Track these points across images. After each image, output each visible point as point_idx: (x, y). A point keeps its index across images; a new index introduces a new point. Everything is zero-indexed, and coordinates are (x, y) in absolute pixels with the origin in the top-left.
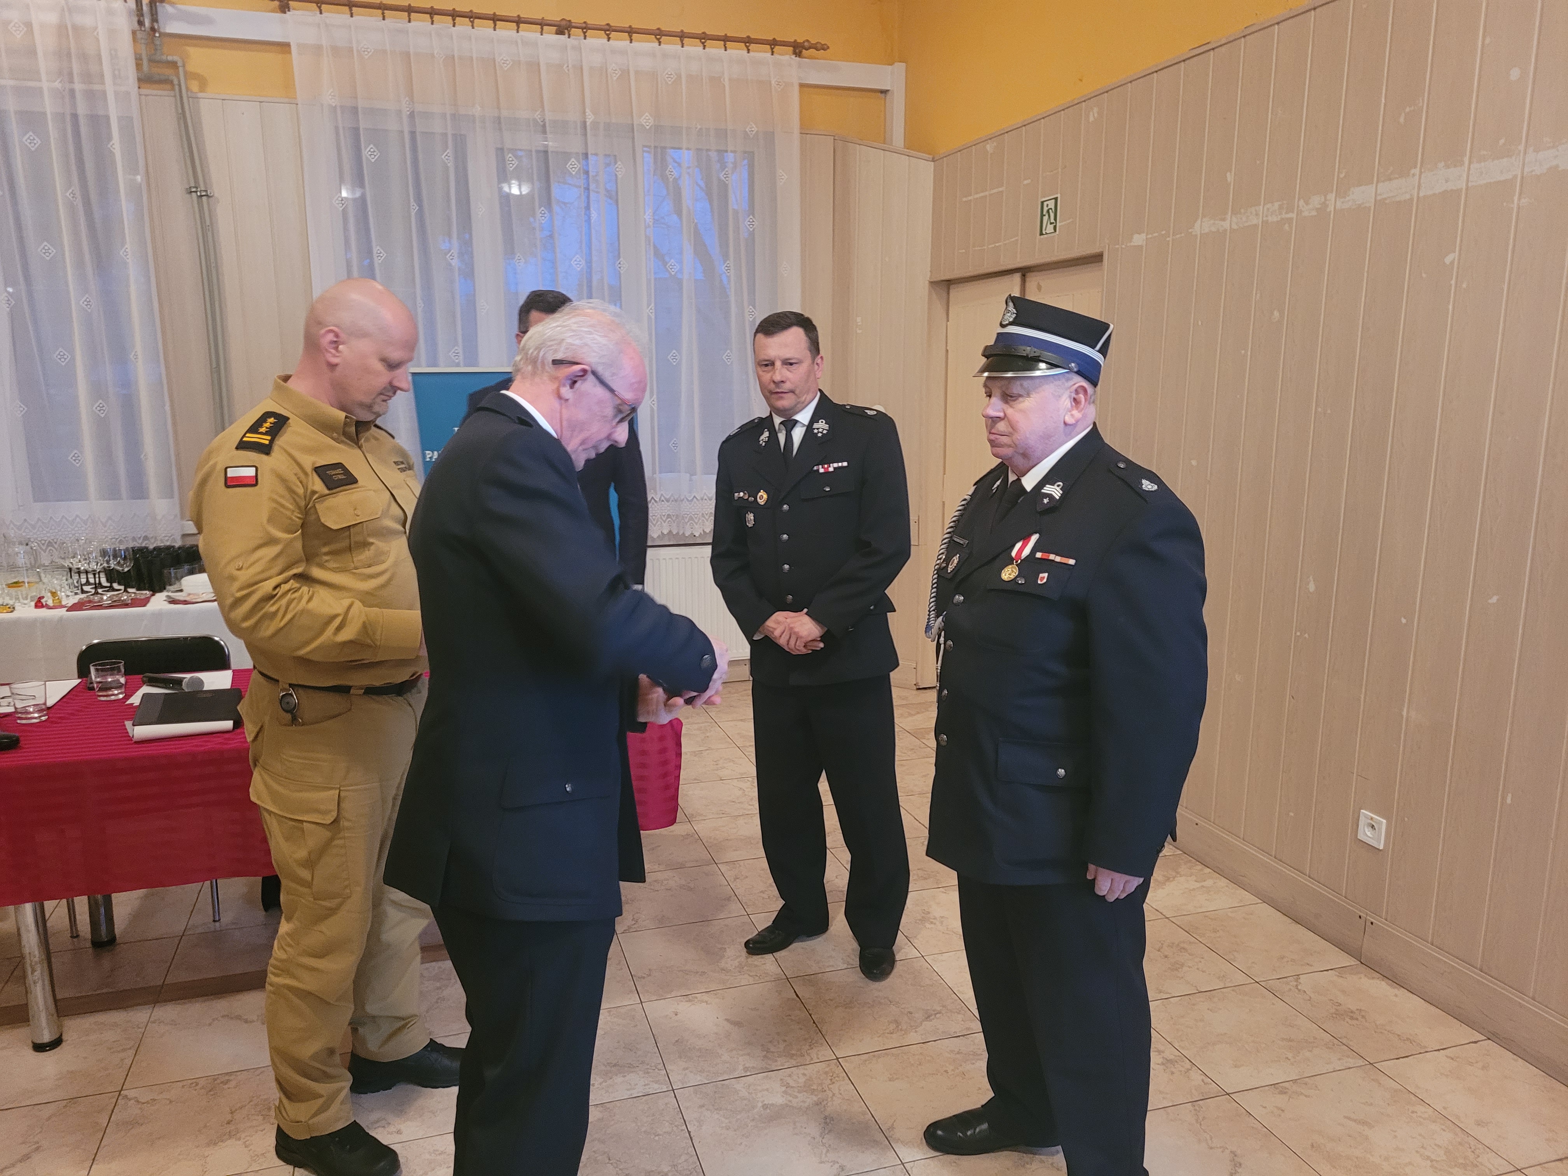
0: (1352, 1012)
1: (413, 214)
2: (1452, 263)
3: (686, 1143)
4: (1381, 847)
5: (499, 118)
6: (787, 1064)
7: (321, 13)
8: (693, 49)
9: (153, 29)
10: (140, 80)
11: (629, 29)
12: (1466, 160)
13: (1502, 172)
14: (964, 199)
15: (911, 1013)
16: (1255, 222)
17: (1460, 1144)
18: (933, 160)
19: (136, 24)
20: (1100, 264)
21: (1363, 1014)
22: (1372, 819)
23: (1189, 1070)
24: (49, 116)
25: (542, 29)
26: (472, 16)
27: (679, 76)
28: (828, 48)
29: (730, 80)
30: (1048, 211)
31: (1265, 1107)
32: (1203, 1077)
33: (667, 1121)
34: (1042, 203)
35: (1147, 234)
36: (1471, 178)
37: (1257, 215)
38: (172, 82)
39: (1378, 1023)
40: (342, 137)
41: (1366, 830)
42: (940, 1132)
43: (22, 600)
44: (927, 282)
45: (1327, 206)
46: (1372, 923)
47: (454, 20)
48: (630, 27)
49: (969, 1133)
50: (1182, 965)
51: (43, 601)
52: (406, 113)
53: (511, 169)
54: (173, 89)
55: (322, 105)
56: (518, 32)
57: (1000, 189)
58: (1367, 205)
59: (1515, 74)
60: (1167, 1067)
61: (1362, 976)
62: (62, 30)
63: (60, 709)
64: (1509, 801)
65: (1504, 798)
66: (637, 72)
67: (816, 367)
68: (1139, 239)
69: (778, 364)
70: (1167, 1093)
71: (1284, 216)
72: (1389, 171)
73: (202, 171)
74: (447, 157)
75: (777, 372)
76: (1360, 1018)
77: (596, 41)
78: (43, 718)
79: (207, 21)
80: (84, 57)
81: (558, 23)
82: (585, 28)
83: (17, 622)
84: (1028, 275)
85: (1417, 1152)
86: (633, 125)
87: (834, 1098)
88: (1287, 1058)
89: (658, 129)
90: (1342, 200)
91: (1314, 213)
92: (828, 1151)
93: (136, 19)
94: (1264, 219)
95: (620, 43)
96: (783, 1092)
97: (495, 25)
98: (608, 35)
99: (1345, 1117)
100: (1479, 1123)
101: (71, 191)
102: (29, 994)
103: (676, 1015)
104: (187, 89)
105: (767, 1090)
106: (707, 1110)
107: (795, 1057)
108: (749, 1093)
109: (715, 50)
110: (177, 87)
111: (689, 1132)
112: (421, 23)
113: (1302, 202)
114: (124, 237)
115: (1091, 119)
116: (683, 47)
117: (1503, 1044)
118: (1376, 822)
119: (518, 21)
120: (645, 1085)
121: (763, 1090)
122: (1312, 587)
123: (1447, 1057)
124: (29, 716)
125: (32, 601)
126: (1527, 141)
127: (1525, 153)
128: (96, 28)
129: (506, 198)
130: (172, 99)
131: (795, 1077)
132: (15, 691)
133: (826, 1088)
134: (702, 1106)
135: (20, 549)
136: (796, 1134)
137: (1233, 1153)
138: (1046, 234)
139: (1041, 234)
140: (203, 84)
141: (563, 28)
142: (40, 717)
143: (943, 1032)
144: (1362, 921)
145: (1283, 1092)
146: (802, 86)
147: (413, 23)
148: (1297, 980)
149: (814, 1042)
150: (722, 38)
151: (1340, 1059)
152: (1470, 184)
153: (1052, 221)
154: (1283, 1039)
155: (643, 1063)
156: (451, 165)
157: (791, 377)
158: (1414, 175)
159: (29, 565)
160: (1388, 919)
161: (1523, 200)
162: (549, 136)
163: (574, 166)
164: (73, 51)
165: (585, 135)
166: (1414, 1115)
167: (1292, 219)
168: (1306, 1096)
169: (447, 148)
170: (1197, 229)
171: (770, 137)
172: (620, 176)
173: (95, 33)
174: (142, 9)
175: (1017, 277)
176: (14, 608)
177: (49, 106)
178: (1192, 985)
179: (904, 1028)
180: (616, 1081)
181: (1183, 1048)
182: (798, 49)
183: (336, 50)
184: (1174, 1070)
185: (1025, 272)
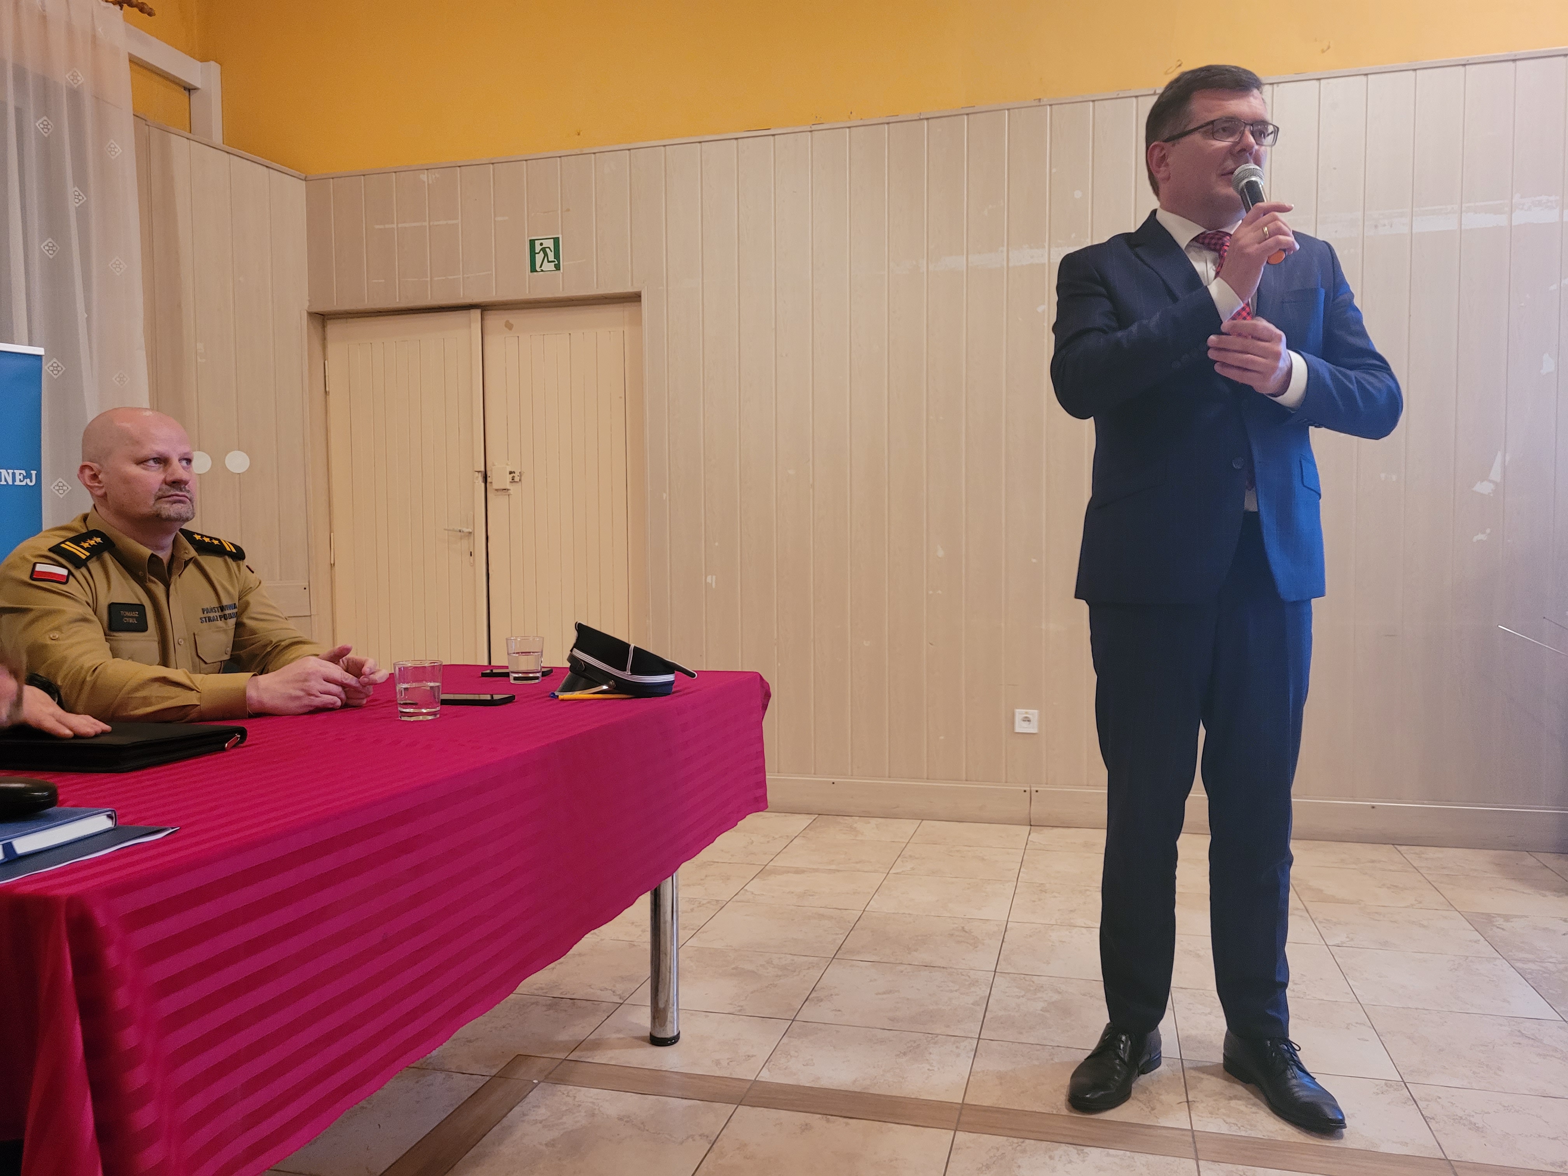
2: (1044, 311)
12: (1046, 245)
14: (378, 227)
18: (304, 179)
20: (635, 304)
22: (1026, 713)
28: (154, 14)
30: (543, 250)
34: (532, 243)
35: (703, 279)
36: (1051, 257)
44: (305, 314)
45: (919, 268)
46: (1037, 791)
57: (450, 222)
58: (960, 269)
59: (1078, 194)
68: (691, 283)
72: (978, 248)
84: (495, 311)
90: (934, 264)
91: (907, 272)
94: (853, 274)
115: (607, 171)
138: (542, 271)
139: (529, 272)
153: (552, 259)
158: (1002, 252)
175: (476, 314)
185: (484, 308)
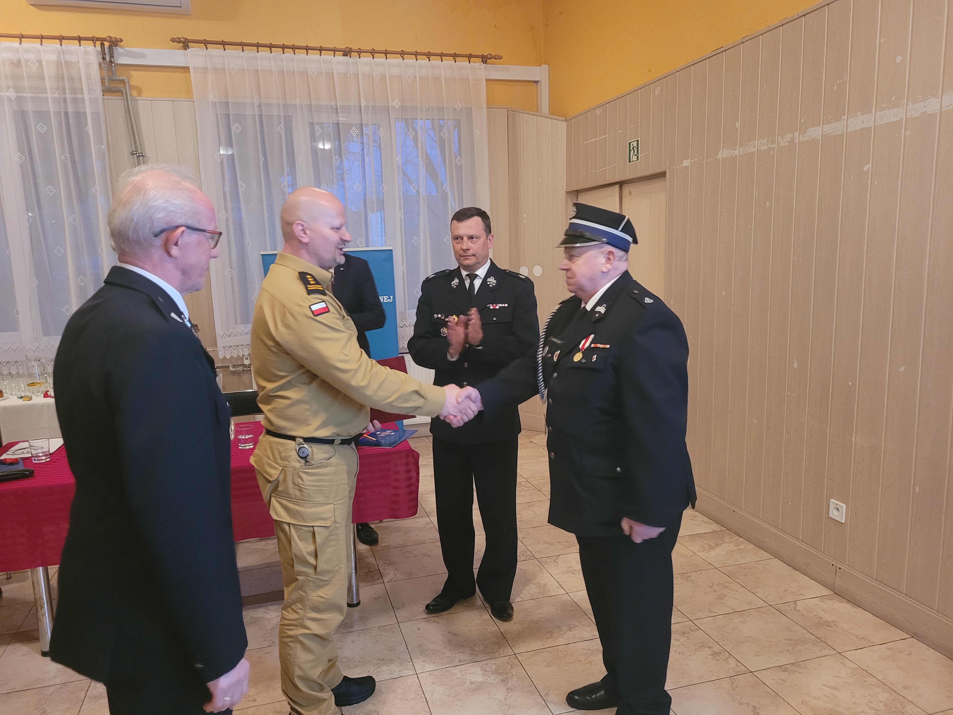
0: (828, 622)
1: (261, 162)
2: (868, 170)
3: (424, 705)
4: (843, 522)
5: (311, 105)
6: (486, 657)
7: (207, 49)
8: (423, 61)
9: (111, 62)
10: (103, 91)
11: (385, 52)
12: (873, 110)
13: (894, 116)
14: (584, 143)
15: (560, 627)
16: (753, 150)
17: (893, 700)
18: (566, 121)
19: (101, 59)
20: (664, 178)
21: (835, 623)
22: (837, 504)
23: (727, 658)
24: (52, 113)
25: (335, 53)
26: (294, 48)
27: (415, 77)
28: (502, 58)
29: (445, 78)
30: (633, 148)
31: (774, 680)
32: (736, 662)
33: (413, 692)
34: (630, 143)
35: (691, 160)
36: (876, 121)
37: (754, 146)
38: (122, 92)
39: (844, 629)
40: (220, 120)
41: (834, 512)
42: (576, 697)
43: (36, 394)
44: (564, 193)
45: (794, 140)
46: (840, 568)
47: (283, 50)
48: (386, 50)
49: (593, 697)
50: (725, 596)
51: (48, 393)
52: (256, 104)
53: (318, 134)
54: (123, 96)
55: (208, 101)
56: (320, 56)
57: (605, 136)
58: (818, 138)
59: (899, 59)
60: (714, 656)
61: (835, 601)
62: (59, 64)
63: (57, 455)
64: (917, 490)
65: (914, 489)
66: (390, 76)
67: (489, 241)
68: (686, 163)
69: (465, 239)
70: (714, 672)
71: (770, 146)
72: (830, 118)
73: (140, 141)
74: (281, 129)
75: (465, 243)
76: (833, 626)
77: (366, 59)
78: (48, 460)
79: (143, 56)
80: (71, 79)
81: (344, 50)
82: (360, 52)
83: (33, 406)
84: (623, 186)
85: (867, 705)
86: (388, 106)
87: (513, 677)
88: (788, 650)
89: (403, 108)
90: (803, 136)
91: (787, 144)
92: (509, 708)
93: (101, 56)
94: (759, 148)
95: (380, 59)
96: (482, 674)
97: (307, 52)
98: (373, 55)
99: (823, 685)
100: (905, 688)
101: (64, 156)
102: (39, 622)
103: (419, 630)
104: (131, 95)
105: (473, 673)
106: (437, 685)
107: (490, 654)
108: (462, 675)
109: (436, 61)
110: (125, 94)
111: (426, 699)
112: (264, 53)
113: (780, 137)
114: (95, 182)
115: (656, 93)
116: (417, 60)
117: (920, 640)
118: (839, 506)
119: (321, 50)
120: (400, 671)
121: (470, 673)
122: (796, 365)
123: (887, 648)
124: (40, 458)
125: (42, 394)
126: (908, 98)
127: (907, 105)
128: (79, 62)
129: (315, 151)
130: (123, 101)
131: (490, 665)
132: (31, 444)
133: (508, 672)
134: (433, 683)
135: (36, 364)
136: (490, 699)
137: (754, 707)
138: (633, 161)
139: (630, 161)
140: (140, 91)
141: (347, 53)
142: (46, 459)
143: (579, 638)
144: (834, 567)
145: (785, 670)
146: (487, 80)
147: (260, 53)
148: (795, 604)
149: (501, 644)
150: (439, 55)
151: (820, 651)
152: (876, 124)
153: (636, 153)
154: (786, 639)
155: (399, 658)
156: (283, 133)
157: (474, 247)
158: (844, 120)
159: (40, 373)
160: (850, 565)
161: (907, 132)
162: (340, 115)
163: (354, 131)
164: (65, 76)
165: (361, 113)
166: (866, 683)
167: (775, 147)
168: (799, 673)
169: (280, 123)
170: (720, 156)
171: (469, 111)
172: (381, 136)
173: (78, 66)
174: (105, 51)
175: (617, 187)
176: (31, 398)
177: (52, 108)
178: (731, 608)
179: (556, 635)
180: (383, 669)
181: (725, 645)
182: (485, 59)
183: (215, 69)
184: (718, 658)
185: (621, 184)
